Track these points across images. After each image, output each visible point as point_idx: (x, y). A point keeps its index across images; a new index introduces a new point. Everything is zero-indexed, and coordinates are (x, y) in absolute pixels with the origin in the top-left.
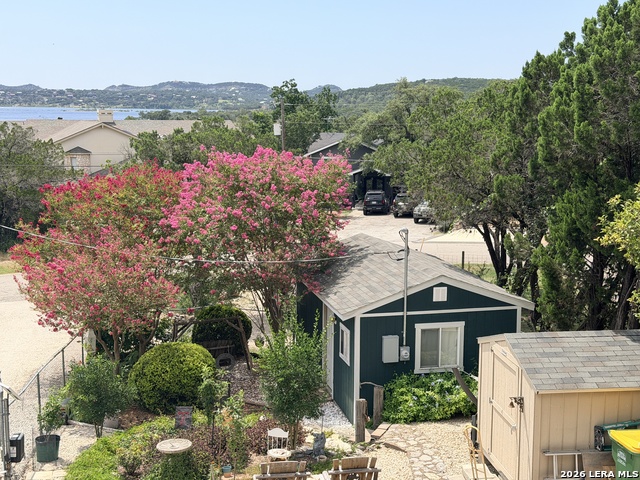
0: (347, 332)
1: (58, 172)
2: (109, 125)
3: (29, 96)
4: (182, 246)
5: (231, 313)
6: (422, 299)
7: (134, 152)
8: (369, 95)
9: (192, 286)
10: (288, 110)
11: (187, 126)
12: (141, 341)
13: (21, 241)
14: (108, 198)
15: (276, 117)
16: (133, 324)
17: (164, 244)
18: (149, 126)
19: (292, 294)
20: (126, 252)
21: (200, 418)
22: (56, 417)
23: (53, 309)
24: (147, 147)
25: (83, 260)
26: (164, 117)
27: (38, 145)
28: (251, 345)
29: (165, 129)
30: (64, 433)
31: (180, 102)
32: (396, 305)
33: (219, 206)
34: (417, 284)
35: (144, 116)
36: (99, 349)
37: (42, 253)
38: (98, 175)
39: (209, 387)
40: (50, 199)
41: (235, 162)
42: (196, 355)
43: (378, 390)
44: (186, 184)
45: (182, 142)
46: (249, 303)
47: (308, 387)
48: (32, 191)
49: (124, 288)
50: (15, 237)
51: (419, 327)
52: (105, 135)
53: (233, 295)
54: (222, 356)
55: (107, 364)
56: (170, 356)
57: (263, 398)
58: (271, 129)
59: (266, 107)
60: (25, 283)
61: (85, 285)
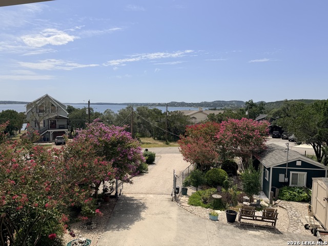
0: (268, 171)
1: (189, 123)
2: (201, 112)
3: (183, 104)
4: (220, 143)
5: (232, 162)
6: (293, 164)
7: (208, 118)
8: (275, 104)
9: (222, 154)
10: (250, 108)
11: (222, 112)
12: (208, 167)
13: (180, 139)
14: (202, 130)
15: (246, 110)
16: (206, 162)
17: (215, 142)
18: (212, 112)
19: (251, 159)
20: (206, 144)
21: (224, 190)
22: (187, 184)
23: (187, 157)
24: (212, 117)
25: (194, 145)
26: (215, 109)
27: (185, 116)
28: (238, 172)
29: (216, 113)
30: (188, 188)
31: (219, 106)
32: (284, 165)
33: (230, 133)
34: (291, 159)
35: (210, 109)
36: (197, 168)
37: (185, 142)
38: (199, 123)
39: (226, 182)
40: (188, 129)
41: (236, 121)
42: (223, 173)
43: (277, 190)
44: (222, 127)
45: (220, 116)
46: (238, 160)
47: (255, 186)
48: (182, 127)
49: (205, 153)
50: (179, 138)
51: (291, 172)
52: (200, 114)
53: (233, 157)
54: (230, 174)
55: (199, 172)
56: (216, 172)
57: (242, 187)
58: (245, 113)
59: (243, 107)
60: (181, 149)
61: (195, 151)
